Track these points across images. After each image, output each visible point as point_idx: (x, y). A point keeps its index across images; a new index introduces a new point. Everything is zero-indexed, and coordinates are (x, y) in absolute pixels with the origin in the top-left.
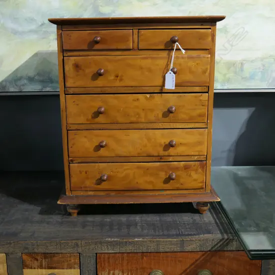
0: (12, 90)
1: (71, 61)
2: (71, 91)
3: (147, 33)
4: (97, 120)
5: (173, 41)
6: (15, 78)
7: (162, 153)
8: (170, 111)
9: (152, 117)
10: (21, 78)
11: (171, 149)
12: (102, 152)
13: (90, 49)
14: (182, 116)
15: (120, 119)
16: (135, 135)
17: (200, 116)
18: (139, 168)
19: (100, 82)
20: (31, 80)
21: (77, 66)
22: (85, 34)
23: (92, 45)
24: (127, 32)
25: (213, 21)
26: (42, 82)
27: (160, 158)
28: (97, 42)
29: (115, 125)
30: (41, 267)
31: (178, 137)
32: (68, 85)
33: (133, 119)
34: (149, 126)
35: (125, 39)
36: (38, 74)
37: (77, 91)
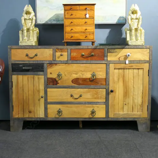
0: (49, 23)
1: (66, 12)
2: (66, 18)
3: (81, 7)
4: (71, 24)
5: (86, 8)
6: (50, 20)
7: (84, 31)
8: (86, 22)
9: (82, 23)
10: (51, 20)
11: (86, 30)
12: (72, 31)
13: (70, 10)
14: (88, 24)
15: (76, 24)
16: (79, 27)
17: (92, 23)
18: (80, 34)
19: (72, 16)
20: (54, 20)
21: (67, 13)
22: (69, 7)
23: (71, 9)
24: (78, 7)
25: (94, 5)
26: (57, 21)
27: (84, 32)
28: (71, 8)
29: (75, 25)
30: (60, 52)
31: (88, 28)
32: (66, 17)
33: (78, 24)
34: (82, 26)
35: (77, 8)
36: (56, 19)
37: (67, 18)
